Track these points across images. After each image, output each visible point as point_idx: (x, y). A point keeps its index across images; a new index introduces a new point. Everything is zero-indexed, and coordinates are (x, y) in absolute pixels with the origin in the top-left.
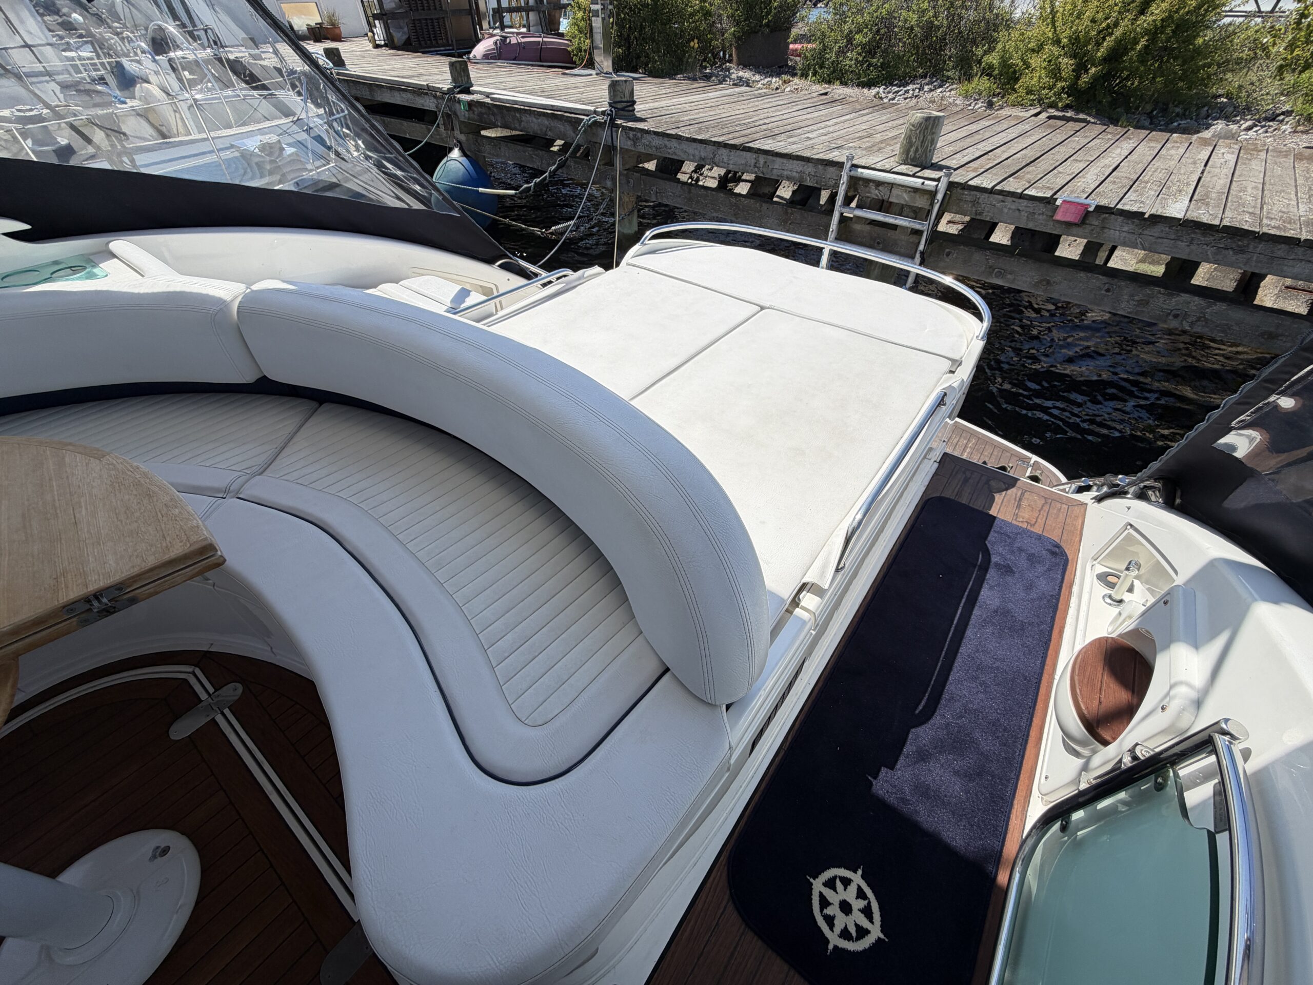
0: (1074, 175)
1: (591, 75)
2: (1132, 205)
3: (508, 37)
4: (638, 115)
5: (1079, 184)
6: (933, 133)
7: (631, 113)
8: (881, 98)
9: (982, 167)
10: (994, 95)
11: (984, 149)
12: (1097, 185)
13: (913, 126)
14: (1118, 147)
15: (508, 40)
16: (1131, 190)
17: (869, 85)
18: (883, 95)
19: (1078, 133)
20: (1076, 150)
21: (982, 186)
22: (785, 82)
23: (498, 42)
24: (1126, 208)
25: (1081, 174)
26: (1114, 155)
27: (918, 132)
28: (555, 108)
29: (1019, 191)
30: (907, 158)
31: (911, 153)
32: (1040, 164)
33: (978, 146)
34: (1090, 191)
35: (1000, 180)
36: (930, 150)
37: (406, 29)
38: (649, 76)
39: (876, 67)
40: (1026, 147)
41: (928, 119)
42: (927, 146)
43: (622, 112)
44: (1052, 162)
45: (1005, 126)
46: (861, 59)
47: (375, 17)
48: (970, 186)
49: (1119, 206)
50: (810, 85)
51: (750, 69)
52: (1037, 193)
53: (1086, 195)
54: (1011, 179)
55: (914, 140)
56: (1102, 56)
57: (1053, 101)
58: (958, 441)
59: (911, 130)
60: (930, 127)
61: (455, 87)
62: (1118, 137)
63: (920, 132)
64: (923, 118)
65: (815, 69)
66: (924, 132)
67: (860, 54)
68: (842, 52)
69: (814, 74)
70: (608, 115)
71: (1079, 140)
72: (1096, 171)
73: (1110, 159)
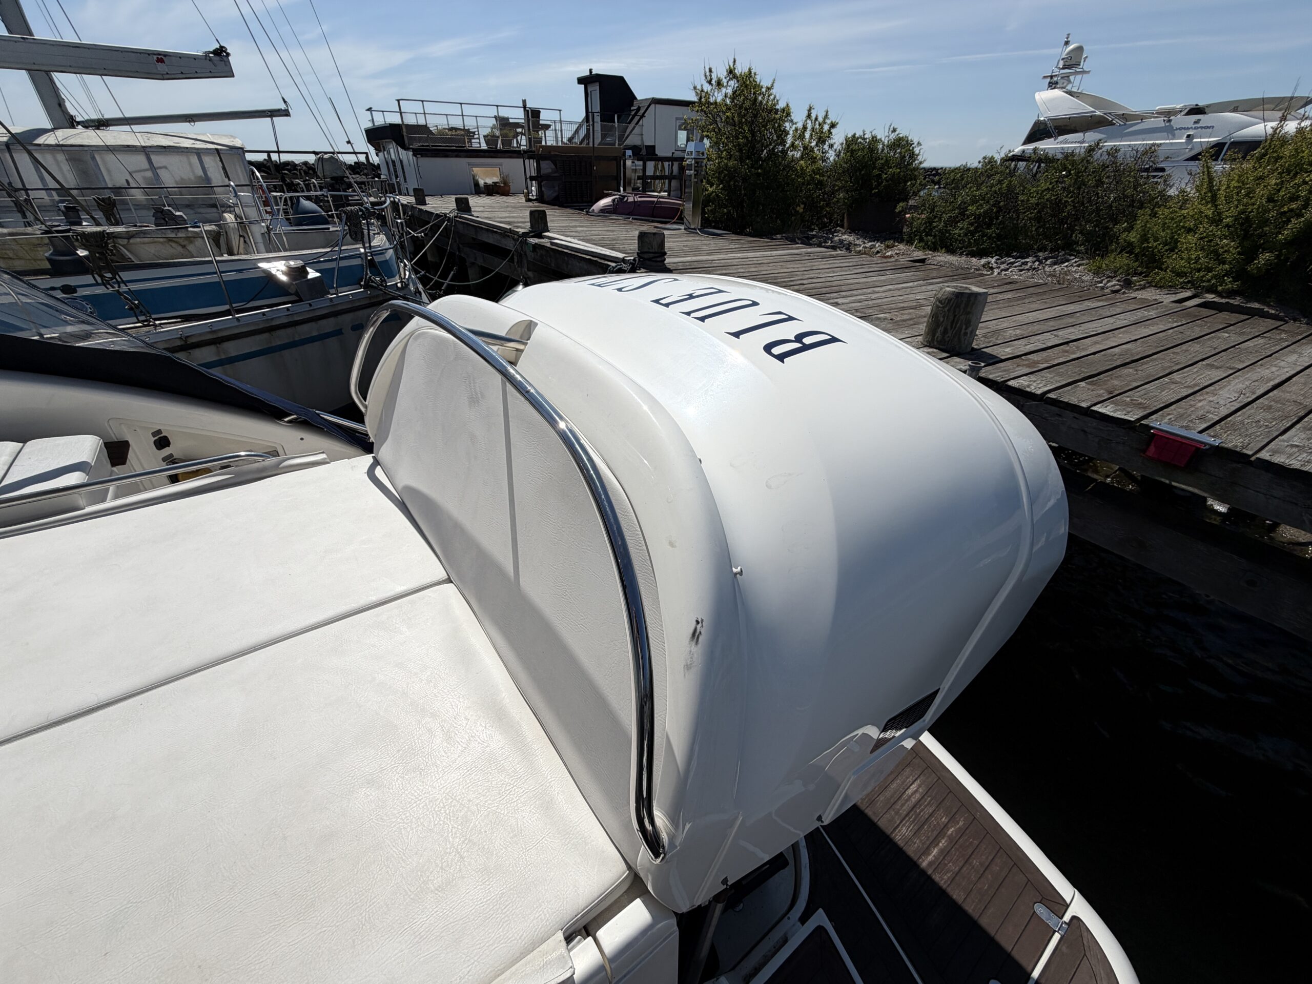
0: (1197, 388)
1: (679, 229)
2: (1291, 455)
3: (626, 196)
4: (668, 266)
5: (1200, 404)
6: (969, 313)
7: (660, 264)
8: (992, 268)
9: (1046, 362)
10: (1136, 274)
11: (1067, 336)
12: (1233, 409)
13: (940, 302)
14: (1294, 352)
15: (626, 199)
16: (1298, 426)
17: (980, 254)
18: (995, 265)
19: (1231, 327)
20: (1217, 351)
21: (1028, 389)
22: (888, 247)
23: (616, 200)
24: (1278, 459)
25: (1211, 388)
26: (1282, 364)
27: (946, 309)
28: (594, 255)
29: (1084, 405)
30: (933, 339)
31: (938, 334)
32: (1145, 366)
33: (1060, 333)
34: (1216, 418)
35: (1064, 383)
36: (966, 334)
37: (557, 188)
38: (733, 233)
39: (990, 238)
40: (1136, 340)
41: (959, 295)
42: (960, 329)
43: (648, 263)
44: (1167, 364)
45: (1118, 310)
46: (972, 228)
47: (532, 178)
48: (1010, 387)
49: (1265, 455)
50: (914, 251)
51: (855, 233)
52: (1114, 412)
53: (1204, 426)
54: (1082, 384)
55: (942, 319)
56: (1285, 239)
57: (1214, 283)
58: (931, 815)
59: (938, 307)
60: (963, 306)
61: (531, 232)
62: (1300, 337)
63: (949, 310)
64: (953, 293)
65: (921, 236)
66: (954, 312)
67: (972, 224)
68: (953, 221)
69: (921, 240)
70: (631, 263)
71: (1228, 337)
72: (1241, 386)
73: (1274, 369)
